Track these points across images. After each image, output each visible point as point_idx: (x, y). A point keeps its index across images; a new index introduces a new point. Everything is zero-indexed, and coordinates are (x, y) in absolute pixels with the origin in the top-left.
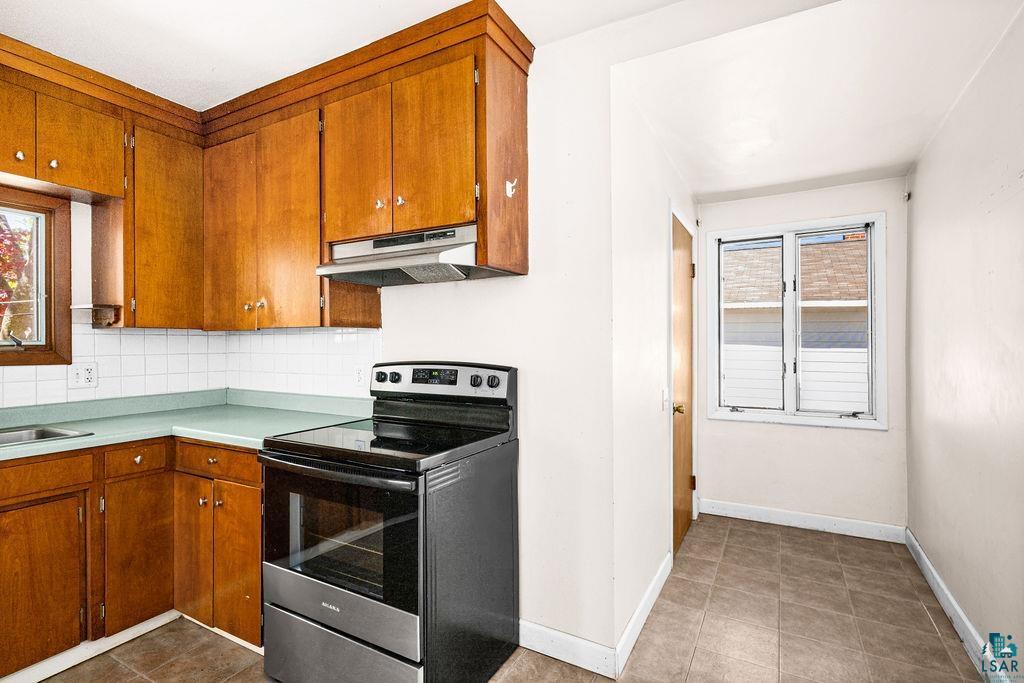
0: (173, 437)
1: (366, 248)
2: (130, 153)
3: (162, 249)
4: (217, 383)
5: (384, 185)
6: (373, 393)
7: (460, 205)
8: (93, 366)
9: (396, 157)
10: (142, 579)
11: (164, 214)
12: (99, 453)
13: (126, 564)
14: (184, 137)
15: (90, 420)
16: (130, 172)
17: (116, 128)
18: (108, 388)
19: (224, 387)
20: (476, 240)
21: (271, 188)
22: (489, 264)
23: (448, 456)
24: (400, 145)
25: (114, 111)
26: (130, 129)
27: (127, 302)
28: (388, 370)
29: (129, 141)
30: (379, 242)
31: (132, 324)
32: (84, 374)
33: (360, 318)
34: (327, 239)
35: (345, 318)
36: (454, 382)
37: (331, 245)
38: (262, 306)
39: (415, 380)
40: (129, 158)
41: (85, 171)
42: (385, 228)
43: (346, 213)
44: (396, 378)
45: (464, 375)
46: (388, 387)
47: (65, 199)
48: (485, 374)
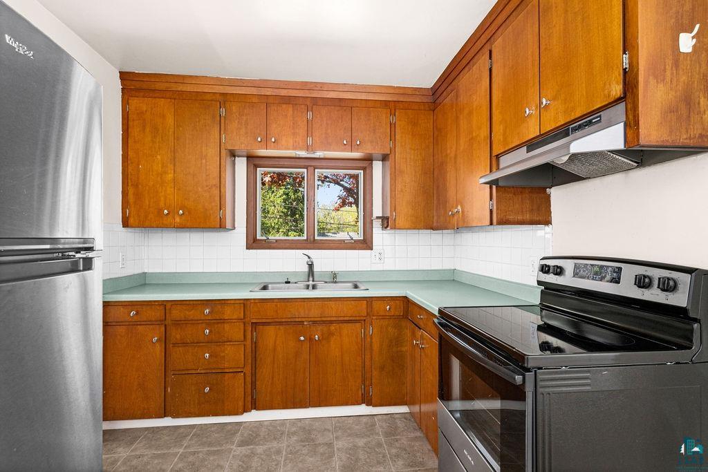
0: (406, 297)
1: (522, 153)
2: (392, 126)
3: (409, 181)
4: (448, 265)
5: (533, 92)
6: (540, 283)
7: (605, 84)
8: (382, 251)
9: (543, 61)
10: (390, 380)
11: (410, 158)
12: (370, 300)
13: (382, 368)
14: (422, 108)
15: (369, 281)
16: (393, 138)
17: (387, 113)
18: (389, 264)
19: (453, 268)
20: (625, 120)
21: (463, 124)
22: (642, 142)
23: (616, 358)
24: (546, 49)
25: (386, 104)
26: (393, 111)
27: (392, 215)
28: (551, 263)
29: (393, 120)
30: (532, 145)
31: (394, 228)
32: (378, 256)
33: (528, 217)
34: (494, 153)
35: (511, 218)
36: (616, 281)
37: (498, 157)
38: (458, 212)
39: (576, 275)
40: (393, 129)
41: (371, 142)
42: (533, 131)
43: (506, 128)
44: (559, 271)
45: (629, 273)
46: (551, 278)
47: (369, 159)
48: (656, 273)
